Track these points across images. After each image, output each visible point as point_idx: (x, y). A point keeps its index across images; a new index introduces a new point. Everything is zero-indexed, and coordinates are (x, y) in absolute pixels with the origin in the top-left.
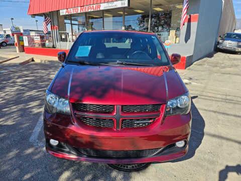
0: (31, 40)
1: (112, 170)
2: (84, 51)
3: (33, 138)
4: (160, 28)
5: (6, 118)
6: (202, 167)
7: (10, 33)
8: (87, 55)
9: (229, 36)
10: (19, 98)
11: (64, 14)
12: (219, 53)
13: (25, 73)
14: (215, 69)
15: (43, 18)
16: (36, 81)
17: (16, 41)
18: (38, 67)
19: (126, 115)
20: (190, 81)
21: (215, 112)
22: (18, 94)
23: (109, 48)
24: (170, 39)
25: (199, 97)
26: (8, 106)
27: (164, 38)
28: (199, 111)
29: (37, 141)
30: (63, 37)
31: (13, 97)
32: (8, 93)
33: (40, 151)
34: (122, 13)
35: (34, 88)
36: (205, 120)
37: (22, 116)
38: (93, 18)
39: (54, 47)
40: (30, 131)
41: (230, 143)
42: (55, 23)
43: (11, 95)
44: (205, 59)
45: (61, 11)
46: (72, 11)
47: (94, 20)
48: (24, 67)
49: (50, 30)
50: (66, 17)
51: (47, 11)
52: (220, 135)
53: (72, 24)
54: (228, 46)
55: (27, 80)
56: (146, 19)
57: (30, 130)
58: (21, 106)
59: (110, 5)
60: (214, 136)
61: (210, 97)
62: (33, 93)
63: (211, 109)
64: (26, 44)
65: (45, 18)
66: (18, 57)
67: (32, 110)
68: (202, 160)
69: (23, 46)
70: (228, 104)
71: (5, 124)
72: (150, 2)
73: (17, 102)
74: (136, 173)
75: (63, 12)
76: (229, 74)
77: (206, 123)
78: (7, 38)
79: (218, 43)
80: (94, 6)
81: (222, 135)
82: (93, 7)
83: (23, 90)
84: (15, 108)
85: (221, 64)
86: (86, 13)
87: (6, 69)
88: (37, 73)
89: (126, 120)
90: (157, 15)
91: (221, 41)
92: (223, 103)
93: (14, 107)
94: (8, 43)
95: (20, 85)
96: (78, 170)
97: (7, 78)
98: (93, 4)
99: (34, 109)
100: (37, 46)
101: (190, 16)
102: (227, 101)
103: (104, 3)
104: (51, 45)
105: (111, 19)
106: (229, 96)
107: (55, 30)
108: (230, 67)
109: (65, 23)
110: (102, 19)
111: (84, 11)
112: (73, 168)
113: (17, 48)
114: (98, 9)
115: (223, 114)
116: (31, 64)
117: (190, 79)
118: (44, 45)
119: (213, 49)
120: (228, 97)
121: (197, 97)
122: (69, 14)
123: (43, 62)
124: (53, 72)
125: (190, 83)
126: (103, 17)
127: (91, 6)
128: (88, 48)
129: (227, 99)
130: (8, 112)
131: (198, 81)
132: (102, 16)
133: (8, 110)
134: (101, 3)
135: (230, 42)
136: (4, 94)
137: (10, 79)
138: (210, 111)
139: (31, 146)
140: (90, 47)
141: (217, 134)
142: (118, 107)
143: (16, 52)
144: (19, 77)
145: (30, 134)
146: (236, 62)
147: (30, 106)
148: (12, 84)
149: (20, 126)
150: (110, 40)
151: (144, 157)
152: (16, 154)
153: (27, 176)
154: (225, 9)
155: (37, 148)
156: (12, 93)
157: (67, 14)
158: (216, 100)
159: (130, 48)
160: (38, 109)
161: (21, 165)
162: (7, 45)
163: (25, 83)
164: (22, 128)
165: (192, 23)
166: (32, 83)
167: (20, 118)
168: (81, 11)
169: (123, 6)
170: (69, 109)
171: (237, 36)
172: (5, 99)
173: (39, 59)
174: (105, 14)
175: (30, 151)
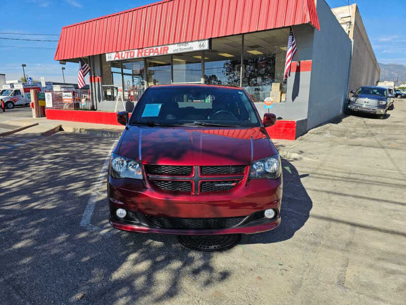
0: (57, 99)
1: (190, 251)
2: (153, 110)
3: (84, 222)
4: (259, 80)
5: (42, 201)
6: (300, 247)
7: (20, 87)
8: (157, 115)
9: (366, 92)
10: (53, 178)
11: (113, 59)
12: (351, 117)
13: (54, 146)
14: (340, 139)
15: (78, 65)
16: (74, 158)
17: (33, 100)
18: (71, 139)
19: (205, 177)
20: (301, 156)
21: (328, 192)
22: (50, 174)
23: (183, 109)
24: (273, 96)
25: (310, 175)
26: (41, 188)
27: (264, 94)
28: (308, 192)
29: (90, 225)
30: (109, 93)
31: (44, 177)
32: (35, 173)
33: (97, 235)
34: (200, 57)
35: (72, 167)
36: (313, 201)
37: (63, 199)
38: (155, 65)
39: (93, 108)
40: (80, 215)
41: (341, 225)
42: (96, 72)
43: (40, 175)
44: (328, 125)
45: (107, 55)
46: (124, 55)
47: (157, 68)
48: (49, 139)
49: (88, 82)
50: (114, 64)
51: (86, 55)
52: (329, 216)
53: (123, 74)
54: (364, 106)
55: (58, 156)
56: (237, 66)
57: (79, 213)
58: (59, 188)
59: (183, 47)
60: (322, 218)
61: (326, 175)
62: (72, 172)
63: (324, 189)
64: (49, 104)
65: (82, 65)
66: (37, 124)
67: (76, 192)
68: (301, 241)
69: (43, 108)
70: (349, 183)
71: (43, 208)
72: (241, 43)
73: (52, 183)
74: (218, 253)
75: (111, 57)
76: (360, 145)
77: (313, 204)
78: (15, 95)
79: (349, 102)
80: (159, 48)
81: (333, 217)
82: (157, 49)
83: (56, 169)
84: (51, 191)
85: (351, 132)
86: (145, 59)
87: (21, 142)
88: (73, 146)
89: (205, 182)
90: (255, 61)
91: (352, 99)
92: (342, 182)
93: (50, 189)
94: (16, 104)
95: (51, 163)
96: (147, 251)
97: (27, 153)
98: (158, 46)
99: (78, 192)
100: (66, 107)
101: (299, 62)
102: (348, 180)
103: (174, 44)
104: (89, 105)
105: (183, 66)
106: (354, 174)
107: (97, 83)
108: (364, 137)
109: (112, 73)
110: (170, 66)
111: (143, 56)
112: (141, 250)
113: (34, 110)
114: (165, 53)
115: (340, 194)
116: (59, 135)
117: (301, 152)
118: (77, 106)
119: (341, 111)
120: (352, 176)
121: (308, 175)
122: (121, 59)
123: (78, 132)
124: (95, 144)
125: (301, 158)
126: (170, 64)
127: (155, 48)
128: (157, 106)
129: (350, 178)
130: (42, 195)
131: (311, 156)
132: (170, 62)
133: (41, 193)
134: (168, 44)
135: (366, 100)
136: (29, 175)
137: (33, 154)
138: (322, 191)
139: (83, 230)
140: (160, 106)
141: (326, 216)
142: (197, 168)
143: (32, 116)
144: (46, 152)
145: (80, 218)
146: (373, 130)
147: (73, 188)
148: (37, 162)
149: (65, 210)
150: (183, 97)
151: (227, 227)
152: (67, 238)
153: (85, 259)
154: (357, 51)
155: (92, 232)
156: (41, 173)
157: (117, 59)
158: (333, 178)
159: (211, 108)
160: (84, 191)
161: (75, 248)
162: (14, 106)
163: (58, 160)
164: (68, 212)
165: (301, 73)
166: (68, 160)
167: (62, 201)
168: (138, 55)
169: (202, 48)
170: (140, 173)
171: (378, 91)
172: (33, 181)
173: (69, 127)
174: (174, 59)
175: (83, 235)
